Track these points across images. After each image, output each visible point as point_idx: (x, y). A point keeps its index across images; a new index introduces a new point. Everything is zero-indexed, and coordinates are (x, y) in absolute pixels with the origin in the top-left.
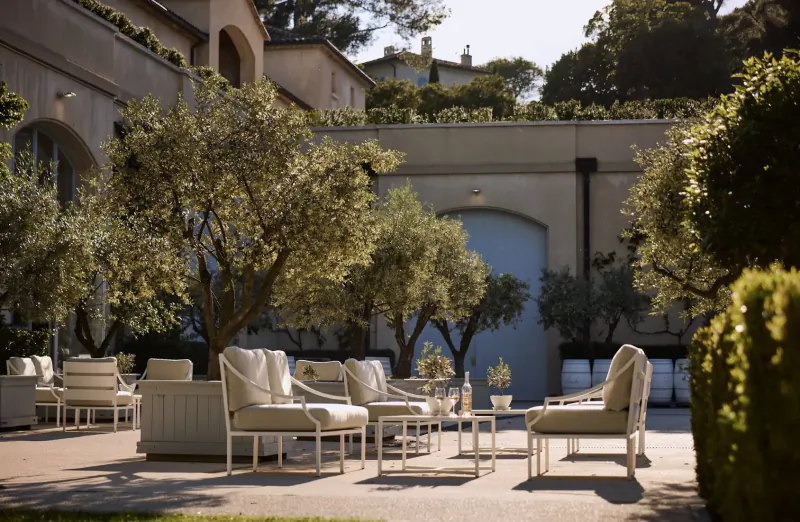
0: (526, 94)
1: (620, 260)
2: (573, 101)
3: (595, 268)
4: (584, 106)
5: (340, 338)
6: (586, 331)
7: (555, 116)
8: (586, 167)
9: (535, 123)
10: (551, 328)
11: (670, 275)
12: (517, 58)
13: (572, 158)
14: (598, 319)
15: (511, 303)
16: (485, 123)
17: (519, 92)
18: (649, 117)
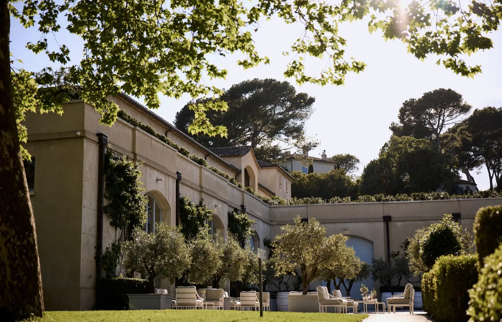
0: (351, 171)
1: (402, 255)
2: (381, 194)
3: (392, 257)
4: (385, 196)
5: (295, 286)
6: (389, 282)
7: (375, 200)
8: (387, 219)
9: (367, 203)
10: (376, 281)
11: (418, 267)
12: (347, 154)
13: (382, 216)
14: (394, 277)
15: (366, 272)
16: (348, 203)
17: (348, 170)
18: (410, 200)
